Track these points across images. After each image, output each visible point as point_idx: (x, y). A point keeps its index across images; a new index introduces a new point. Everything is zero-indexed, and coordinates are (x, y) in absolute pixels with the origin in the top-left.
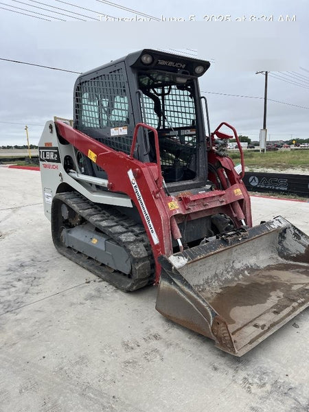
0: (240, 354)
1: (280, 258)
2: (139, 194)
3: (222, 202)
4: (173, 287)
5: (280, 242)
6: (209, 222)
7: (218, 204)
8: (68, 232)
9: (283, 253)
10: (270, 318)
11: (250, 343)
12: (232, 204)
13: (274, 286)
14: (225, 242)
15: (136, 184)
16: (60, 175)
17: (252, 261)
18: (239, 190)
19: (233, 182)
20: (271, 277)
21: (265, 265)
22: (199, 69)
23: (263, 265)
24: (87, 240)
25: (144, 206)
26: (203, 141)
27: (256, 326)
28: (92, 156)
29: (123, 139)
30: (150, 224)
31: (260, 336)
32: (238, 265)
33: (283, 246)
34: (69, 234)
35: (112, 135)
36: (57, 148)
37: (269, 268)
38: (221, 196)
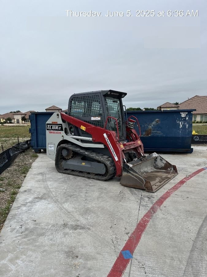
0: (154, 191)
1: (155, 169)
2: (109, 142)
3: (134, 146)
4: (129, 174)
5: (155, 163)
6: (128, 155)
7: (133, 147)
8: (66, 162)
9: (156, 167)
10: (159, 184)
11: (156, 189)
12: (137, 147)
13: (157, 177)
14: (141, 160)
15: (107, 138)
16: (63, 136)
17: (146, 169)
18: (139, 142)
19: (137, 139)
20: (154, 174)
21: (151, 171)
22: (123, 96)
23: (149, 171)
24: (79, 164)
25: (112, 147)
26: (124, 123)
27: (156, 185)
28: (83, 128)
29: (98, 121)
30: (114, 154)
31: (158, 188)
32: (142, 171)
33: (156, 164)
34: (66, 163)
35: (92, 119)
36: (61, 124)
37: (152, 172)
38: (134, 144)
